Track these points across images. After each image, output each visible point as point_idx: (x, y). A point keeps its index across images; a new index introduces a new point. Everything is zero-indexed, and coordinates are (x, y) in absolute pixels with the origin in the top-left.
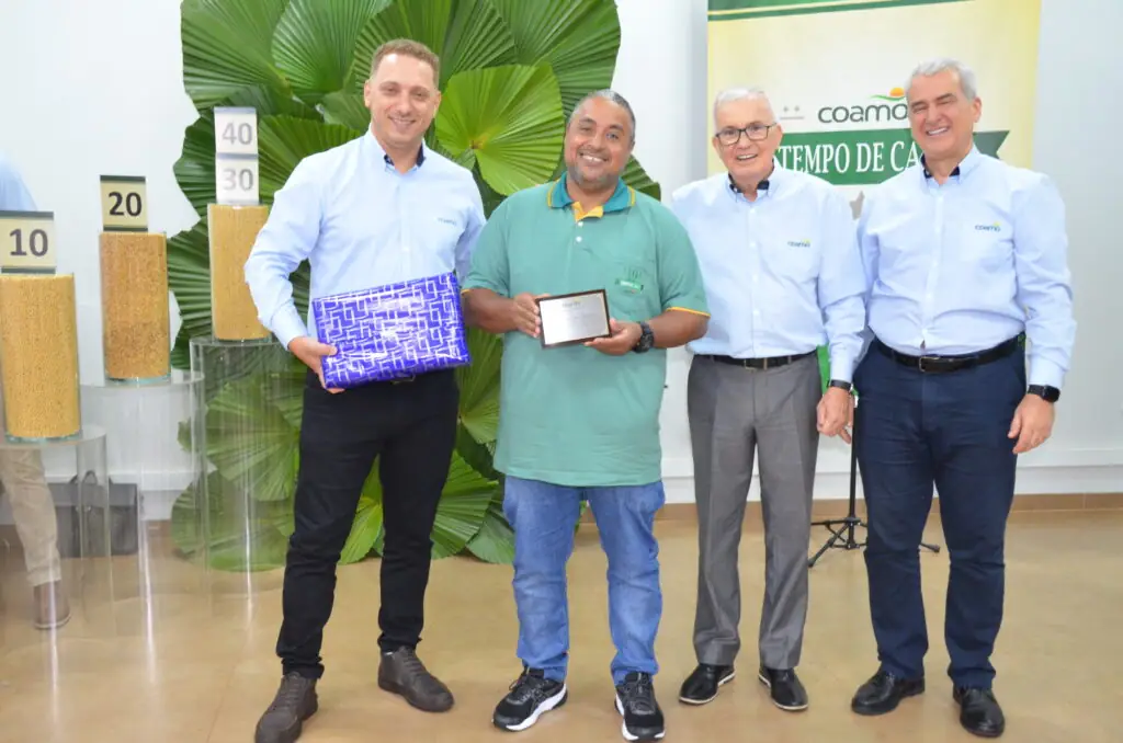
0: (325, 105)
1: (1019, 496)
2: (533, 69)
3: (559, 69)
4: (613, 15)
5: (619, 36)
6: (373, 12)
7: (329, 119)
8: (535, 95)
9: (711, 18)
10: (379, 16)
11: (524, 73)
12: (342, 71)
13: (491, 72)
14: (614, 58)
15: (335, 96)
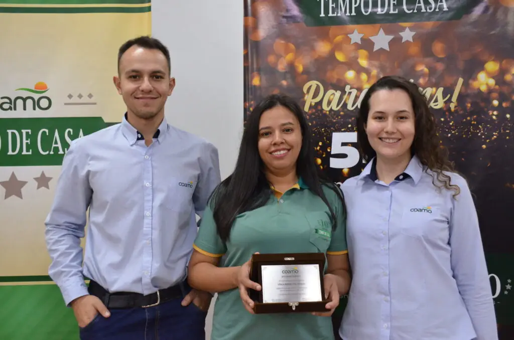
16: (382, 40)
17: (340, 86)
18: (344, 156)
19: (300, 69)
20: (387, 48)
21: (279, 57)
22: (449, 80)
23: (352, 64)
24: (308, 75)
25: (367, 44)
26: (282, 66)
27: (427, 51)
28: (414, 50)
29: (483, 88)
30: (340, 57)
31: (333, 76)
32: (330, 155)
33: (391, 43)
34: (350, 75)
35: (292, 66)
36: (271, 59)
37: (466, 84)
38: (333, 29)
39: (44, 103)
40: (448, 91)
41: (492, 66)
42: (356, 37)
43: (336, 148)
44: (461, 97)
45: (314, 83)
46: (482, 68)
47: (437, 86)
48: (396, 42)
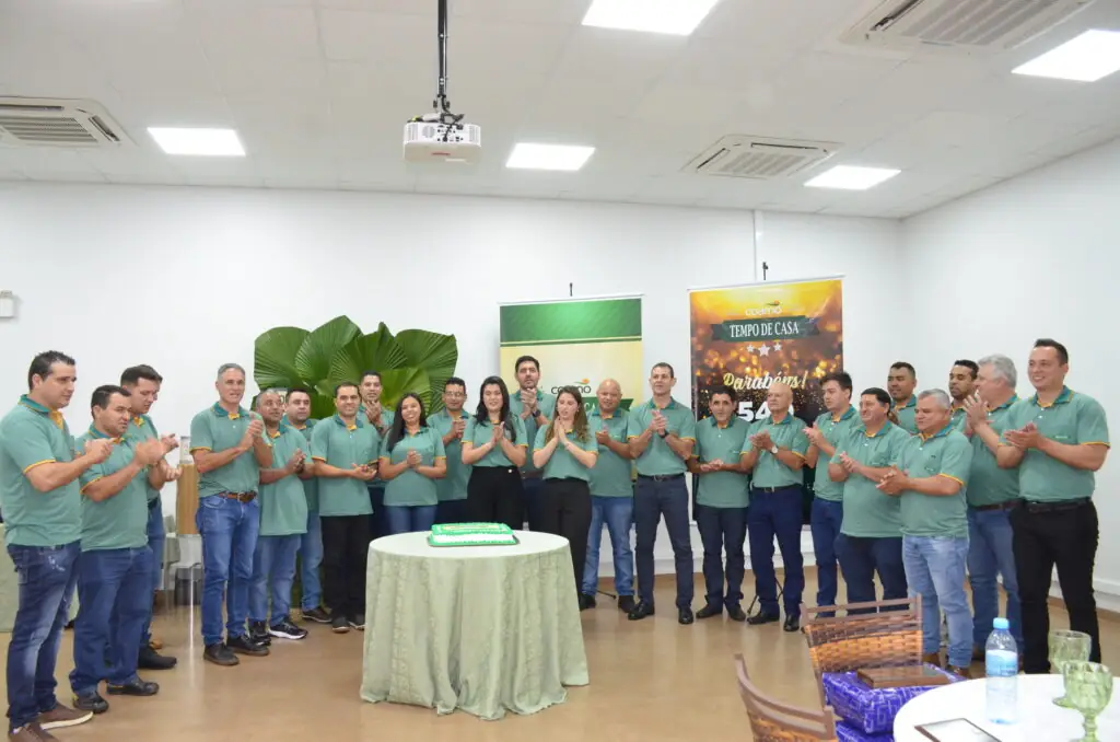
0: (319, 386)
1: (658, 576)
2: (415, 370)
3: (429, 368)
4: (455, 345)
5: (457, 355)
6: (343, 346)
7: (321, 393)
8: (418, 380)
9: (502, 346)
10: (346, 346)
11: (412, 371)
12: (327, 373)
13: (396, 372)
14: (455, 364)
15: (325, 382)
16: (764, 350)
17: (743, 376)
18: (745, 415)
19: (721, 366)
20: (767, 353)
21: (711, 360)
22: (799, 372)
23: (749, 363)
24: (727, 370)
25: (756, 352)
26: (712, 365)
27: (788, 355)
28: (781, 355)
29: (819, 376)
30: (742, 360)
31: (739, 370)
32: (738, 415)
33: (769, 351)
34: (748, 369)
35: (717, 365)
36: (706, 361)
37: (809, 374)
38: (739, 344)
39: (587, 390)
40: (800, 378)
41: (823, 364)
42: (751, 348)
43: (741, 411)
44: (807, 381)
45: (729, 374)
46: (817, 365)
47: (794, 375)
48: (772, 351)
